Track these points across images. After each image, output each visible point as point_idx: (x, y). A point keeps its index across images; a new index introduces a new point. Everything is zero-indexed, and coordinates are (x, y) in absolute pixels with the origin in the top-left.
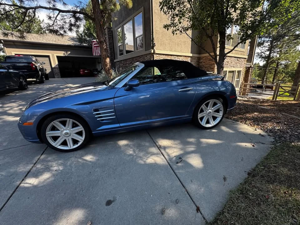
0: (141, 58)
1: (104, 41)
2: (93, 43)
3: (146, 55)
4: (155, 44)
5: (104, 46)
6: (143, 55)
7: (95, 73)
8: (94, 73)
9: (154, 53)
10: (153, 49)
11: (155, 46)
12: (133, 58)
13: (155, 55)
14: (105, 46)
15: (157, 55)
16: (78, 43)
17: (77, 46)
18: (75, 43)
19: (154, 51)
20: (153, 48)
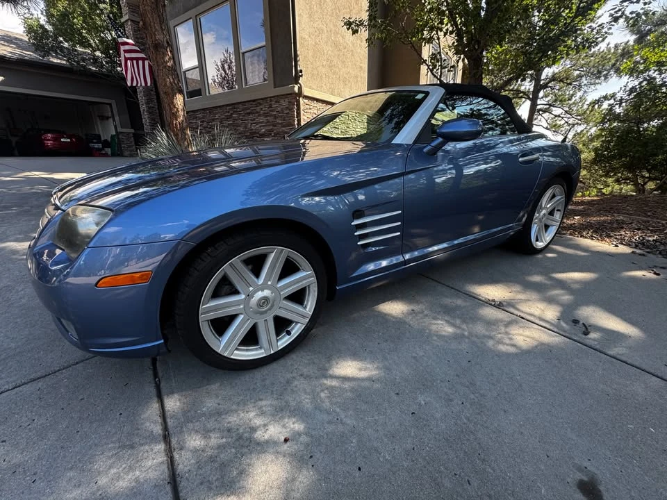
0: (260, 104)
1: (165, 44)
2: (123, 48)
3: (277, 98)
4: (301, 71)
5: (167, 59)
6: (266, 98)
7: (96, 146)
8: (92, 145)
9: (300, 94)
10: (297, 83)
11: (302, 76)
12: (236, 106)
13: (301, 99)
14: (170, 59)
15: (306, 101)
16: (30, 54)
17: (26, 60)
18: (18, 51)
19: (300, 88)
20: (296, 79)
